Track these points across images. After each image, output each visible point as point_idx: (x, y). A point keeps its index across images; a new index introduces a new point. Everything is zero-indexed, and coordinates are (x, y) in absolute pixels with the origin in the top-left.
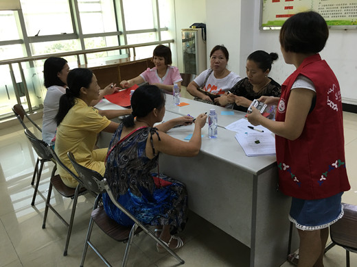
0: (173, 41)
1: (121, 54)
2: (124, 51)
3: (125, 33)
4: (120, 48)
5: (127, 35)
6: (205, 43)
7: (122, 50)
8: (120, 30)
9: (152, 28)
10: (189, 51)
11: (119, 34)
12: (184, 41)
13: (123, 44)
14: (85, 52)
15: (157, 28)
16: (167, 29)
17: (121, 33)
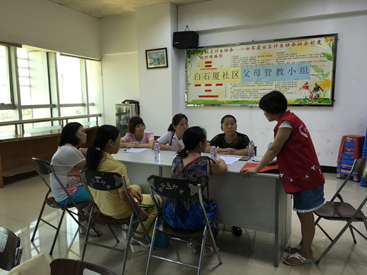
0: (100, 115)
1: (52, 125)
2: (56, 123)
3: (60, 106)
4: (52, 120)
5: (61, 108)
8: (53, 103)
9: (81, 102)
11: (52, 106)
12: (117, 115)
13: (55, 116)
15: (86, 103)
16: (93, 105)
17: (54, 106)
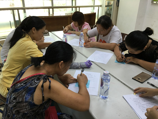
0: (101, 6)
1: (72, 10)
2: (74, 9)
6: (118, 8)
7: (73, 8)
10: (108, 12)
12: (106, 6)
13: (74, 5)
14: (53, 8)
